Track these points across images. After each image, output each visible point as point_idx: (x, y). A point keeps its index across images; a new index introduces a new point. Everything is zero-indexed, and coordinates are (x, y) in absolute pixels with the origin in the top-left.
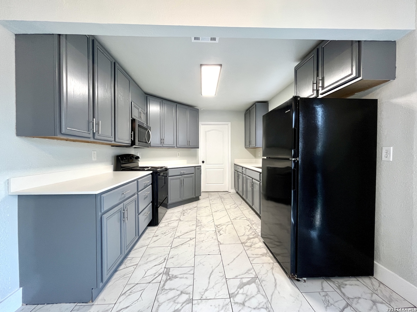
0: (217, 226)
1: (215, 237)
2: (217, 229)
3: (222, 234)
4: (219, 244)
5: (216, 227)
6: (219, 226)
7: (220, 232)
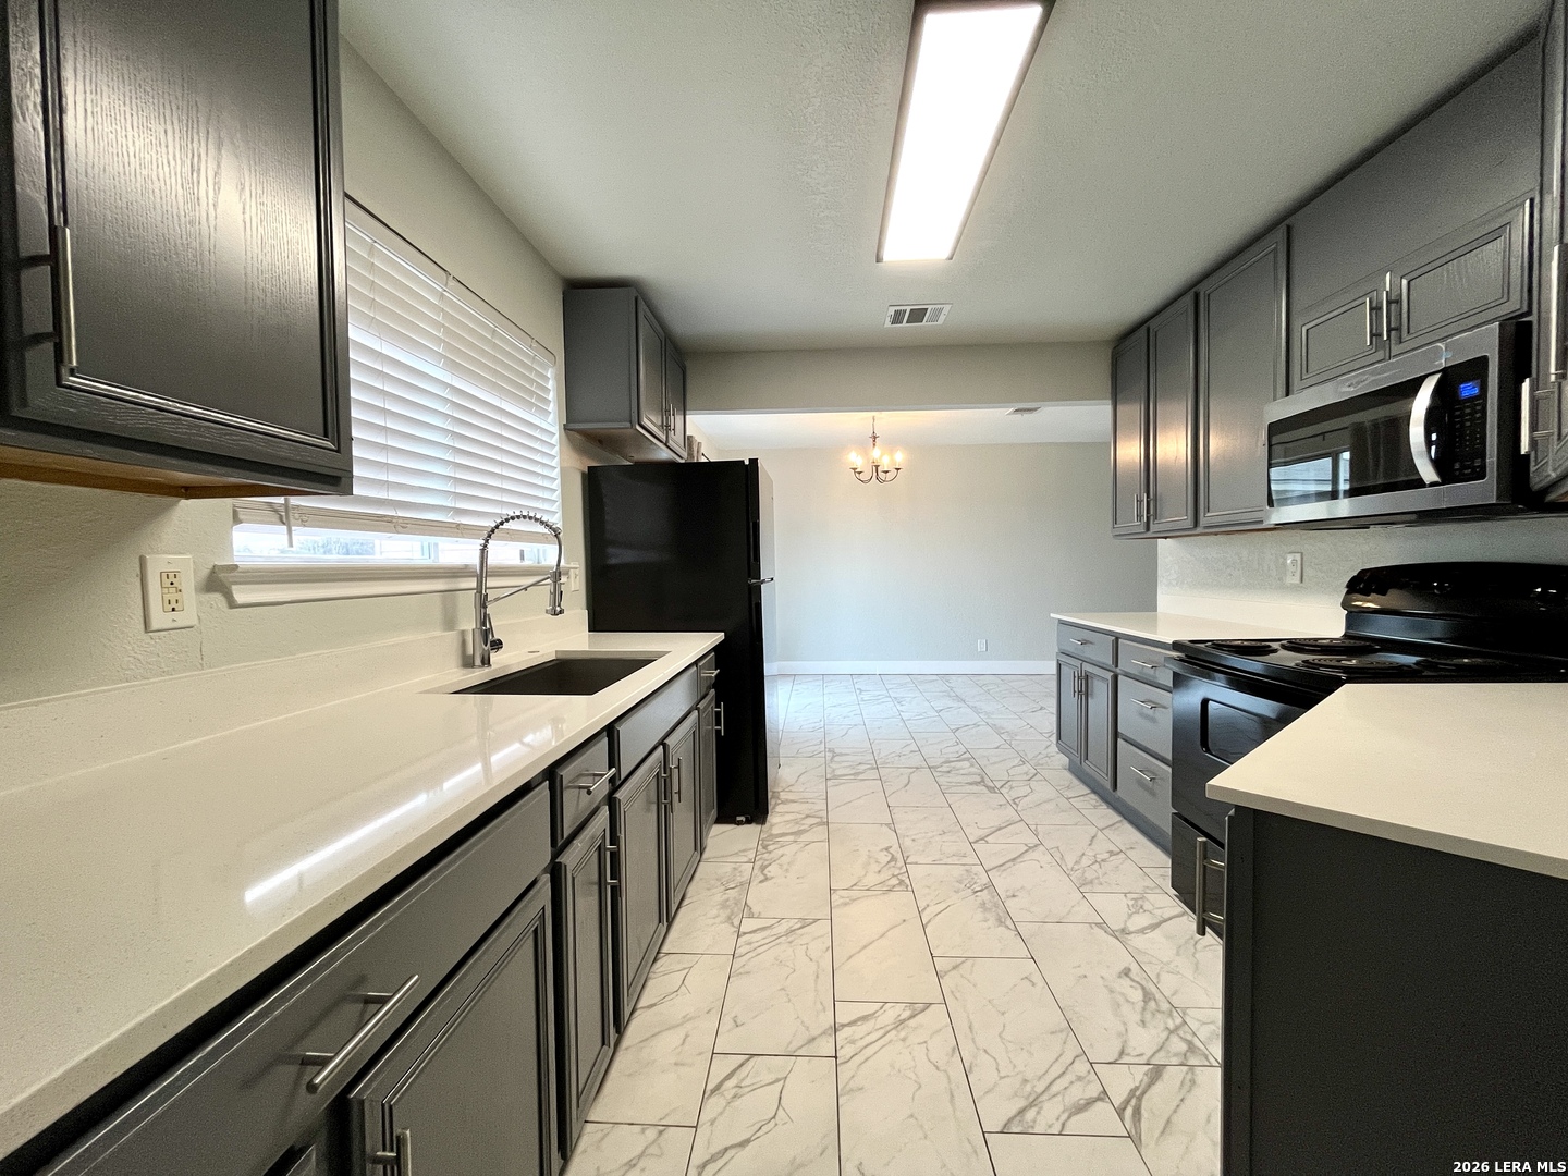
0: (899, 884)
1: (907, 842)
2: (900, 868)
3: (882, 850)
4: (892, 826)
5: (907, 881)
6: (894, 881)
7: (889, 859)
